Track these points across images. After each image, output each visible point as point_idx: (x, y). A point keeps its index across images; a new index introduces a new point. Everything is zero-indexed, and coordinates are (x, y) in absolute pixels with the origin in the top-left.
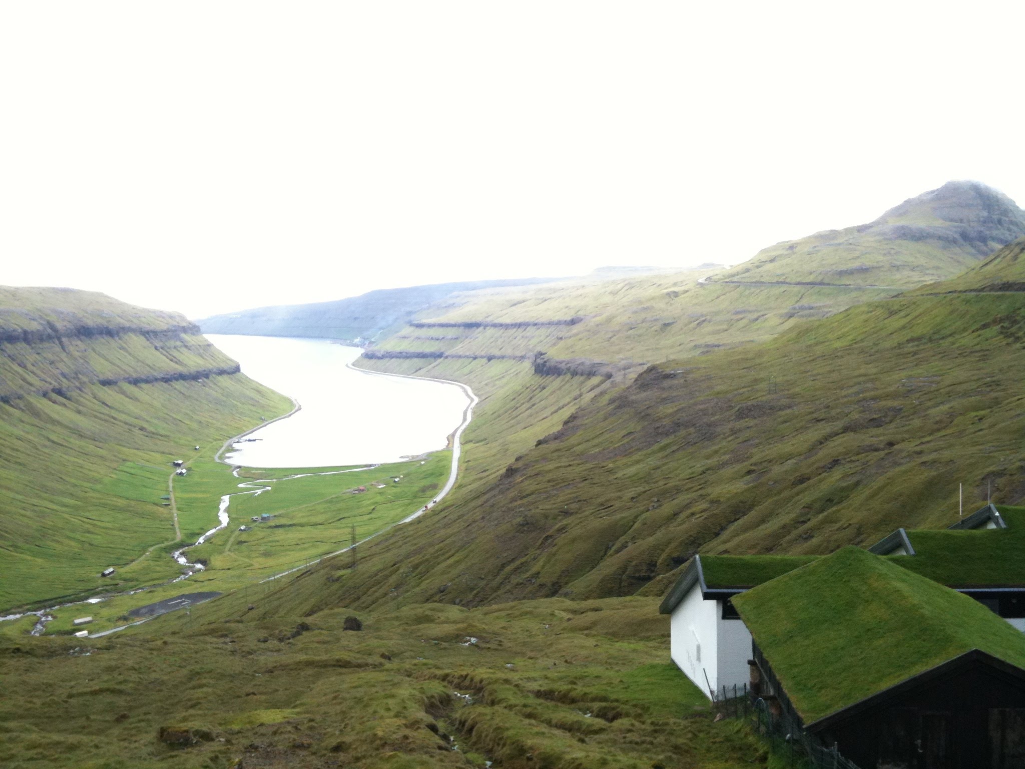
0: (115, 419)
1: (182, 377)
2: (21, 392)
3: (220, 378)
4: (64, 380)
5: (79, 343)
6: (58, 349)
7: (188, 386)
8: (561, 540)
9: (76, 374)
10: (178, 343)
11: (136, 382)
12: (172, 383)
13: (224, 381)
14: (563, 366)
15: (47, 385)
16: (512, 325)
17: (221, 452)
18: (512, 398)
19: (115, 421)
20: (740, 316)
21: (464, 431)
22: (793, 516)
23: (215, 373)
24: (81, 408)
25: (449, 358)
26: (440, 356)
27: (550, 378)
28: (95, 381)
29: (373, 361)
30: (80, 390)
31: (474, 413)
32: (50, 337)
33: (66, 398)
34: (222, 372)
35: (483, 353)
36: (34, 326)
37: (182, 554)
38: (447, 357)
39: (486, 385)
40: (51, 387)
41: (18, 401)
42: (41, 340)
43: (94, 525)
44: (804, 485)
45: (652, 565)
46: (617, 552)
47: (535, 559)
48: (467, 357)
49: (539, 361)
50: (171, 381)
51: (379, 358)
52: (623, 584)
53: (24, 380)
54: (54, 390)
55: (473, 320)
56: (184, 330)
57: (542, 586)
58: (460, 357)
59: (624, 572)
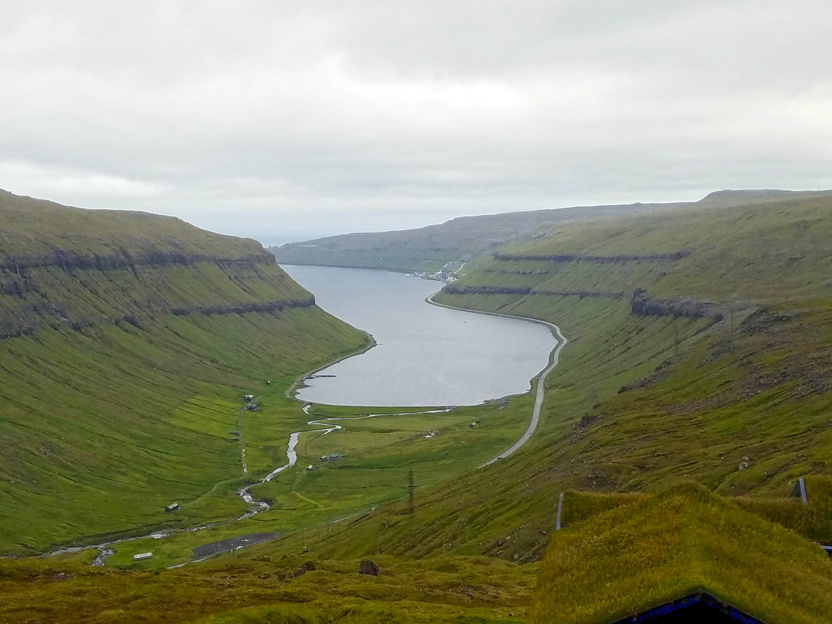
0: (187, 350)
1: (255, 308)
2: (92, 320)
3: (293, 310)
4: (136, 308)
5: (153, 271)
6: (130, 276)
7: (260, 317)
9: (149, 302)
10: (253, 274)
11: (208, 312)
12: (245, 315)
13: (299, 313)
14: (665, 306)
15: (120, 313)
16: (609, 259)
17: (293, 387)
18: (604, 340)
19: (186, 352)
21: (549, 374)
23: (289, 305)
24: (152, 338)
25: (537, 295)
26: (527, 291)
27: (650, 319)
28: (167, 310)
29: (454, 296)
30: (152, 318)
31: (561, 355)
32: (122, 265)
33: (138, 327)
34: (295, 305)
35: (574, 290)
36: (107, 252)
37: (248, 491)
38: (534, 293)
39: (577, 325)
40: (123, 315)
41: (89, 329)
42: (114, 267)
43: (161, 458)
48: (557, 294)
49: (637, 299)
50: (244, 312)
51: (460, 293)
53: (96, 307)
54: (126, 319)
55: (565, 253)
56: (259, 259)
58: (549, 293)
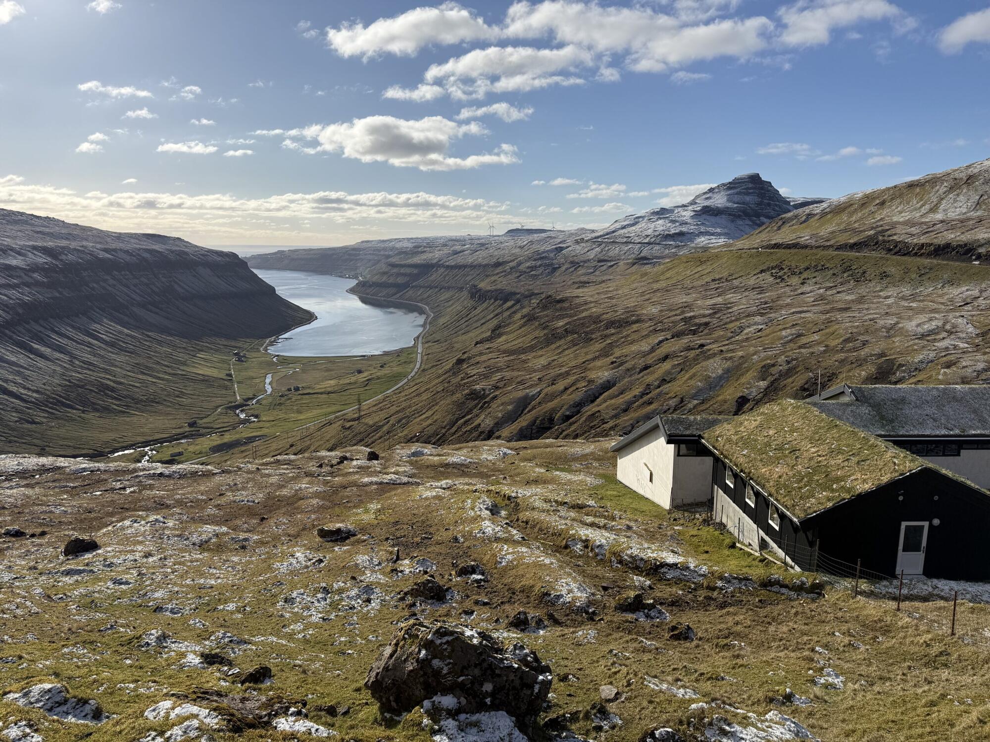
1: (236, 296)
3: (262, 298)
4: (155, 296)
5: (165, 272)
6: (151, 276)
7: (241, 302)
8: (494, 405)
9: (165, 293)
10: (233, 274)
13: (264, 300)
14: (489, 293)
15: (145, 300)
16: (455, 266)
17: (264, 346)
18: (456, 314)
20: (602, 264)
21: (425, 335)
22: (641, 390)
26: (408, 286)
27: (481, 302)
28: (177, 298)
29: (364, 288)
30: (168, 304)
32: (145, 268)
33: (158, 308)
37: (242, 411)
42: (139, 270)
44: (648, 371)
45: (551, 420)
46: (529, 412)
47: (477, 416)
48: (426, 288)
49: (473, 290)
51: (368, 287)
52: (534, 431)
53: (129, 296)
54: (150, 303)
56: (237, 264)
57: (482, 433)
58: (421, 287)
59: (534, 425)
